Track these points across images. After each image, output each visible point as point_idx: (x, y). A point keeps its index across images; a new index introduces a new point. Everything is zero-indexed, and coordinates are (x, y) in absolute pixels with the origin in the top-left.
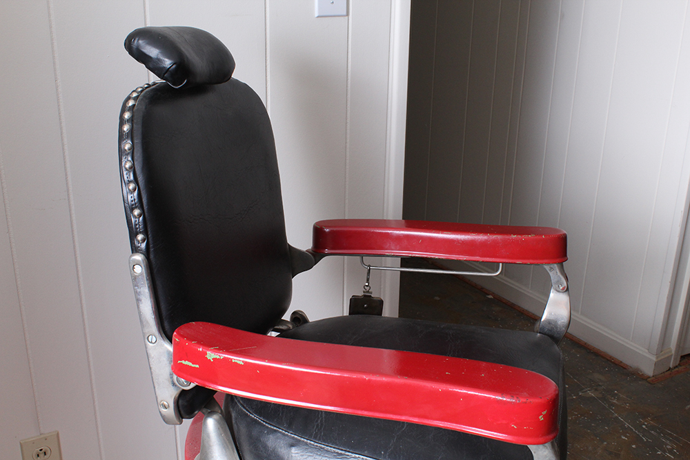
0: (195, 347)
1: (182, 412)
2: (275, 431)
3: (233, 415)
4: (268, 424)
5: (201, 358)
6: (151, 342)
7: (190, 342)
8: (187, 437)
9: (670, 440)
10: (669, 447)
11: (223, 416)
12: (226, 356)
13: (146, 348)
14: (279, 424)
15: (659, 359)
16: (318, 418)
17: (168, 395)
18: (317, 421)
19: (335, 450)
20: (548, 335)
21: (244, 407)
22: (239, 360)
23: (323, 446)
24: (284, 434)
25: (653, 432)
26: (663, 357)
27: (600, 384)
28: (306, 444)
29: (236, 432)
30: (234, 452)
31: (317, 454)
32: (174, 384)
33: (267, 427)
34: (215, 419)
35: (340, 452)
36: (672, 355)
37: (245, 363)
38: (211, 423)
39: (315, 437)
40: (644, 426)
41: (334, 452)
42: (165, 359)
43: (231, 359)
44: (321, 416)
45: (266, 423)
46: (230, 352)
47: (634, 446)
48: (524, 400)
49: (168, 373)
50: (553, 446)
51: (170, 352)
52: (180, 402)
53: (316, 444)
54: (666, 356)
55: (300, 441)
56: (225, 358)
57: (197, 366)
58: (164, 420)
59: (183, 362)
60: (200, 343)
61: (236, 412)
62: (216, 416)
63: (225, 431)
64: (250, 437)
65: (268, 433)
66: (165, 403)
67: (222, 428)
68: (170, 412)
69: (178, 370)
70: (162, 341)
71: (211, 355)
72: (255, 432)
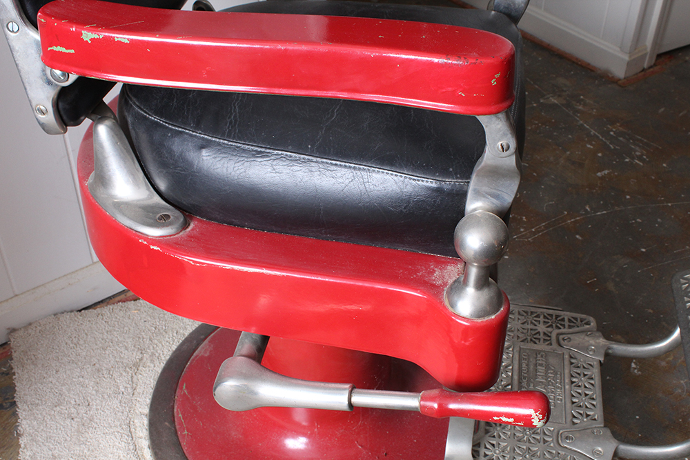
0: (65, 27)
1: (65, 118)
2: (181, 132)
3: (130, 120)
4: (172, 125)
5: (76, 41)
6: (13, 32)
7: (59, 22)
8: (79, 155)
9: (640, 147)
10: (638, 154)
11: (117, 121)
12: (107, 34)
13: (7, 39)
14: (185, 124)
15: (633, 57)
16: (231, 114)
17: (43, 97)
18: (230, 117)
19: (253, 148)
20: (504, 13)
21: (142, 109)
22: (124, 38)
23: (239, 145)
24: (191, 135)
25: (621, 139)
26: (636, 56)
27: (565, 89)
28: (219, 144)
29: (134, 140)
30: (134, 163)
31: (233, 155)
32: (49, 83)
33: (171, 129)
34: (107, 126)
35: (259, 149)
36: (646, 54)
37: (131, 41)
38: (103, 131)
39: (229, 136)
40: (612, 133)
41: (253, 151)
42: (33, 52)
43: (114, 37)
44: (235, 111)
45: (169, 124)
46: (111, 29)
47: (600, 155)
48: (474, 61)
49: (40, 69)
50: (508, 118)
51: (38, 41)
52: (60, 105)
53: (230, 143)
54: (640, 54)
55: (211, 141)
56: (105, 37)
57: (72, 51)
58: (44, 129)
59: (54, 48)
60: (72, 21)
61: (132, 116)
62: (108, 122)
63: (120, 139)
64: (152, 142)
65: (172, 136)
66: (42, 108)
67: (117, 135)
68: (50, 118)
69: (51, 59)
70: (26, 28)
71: (87, 36)
72: (157, 136)
